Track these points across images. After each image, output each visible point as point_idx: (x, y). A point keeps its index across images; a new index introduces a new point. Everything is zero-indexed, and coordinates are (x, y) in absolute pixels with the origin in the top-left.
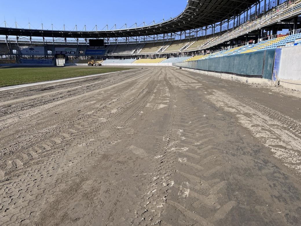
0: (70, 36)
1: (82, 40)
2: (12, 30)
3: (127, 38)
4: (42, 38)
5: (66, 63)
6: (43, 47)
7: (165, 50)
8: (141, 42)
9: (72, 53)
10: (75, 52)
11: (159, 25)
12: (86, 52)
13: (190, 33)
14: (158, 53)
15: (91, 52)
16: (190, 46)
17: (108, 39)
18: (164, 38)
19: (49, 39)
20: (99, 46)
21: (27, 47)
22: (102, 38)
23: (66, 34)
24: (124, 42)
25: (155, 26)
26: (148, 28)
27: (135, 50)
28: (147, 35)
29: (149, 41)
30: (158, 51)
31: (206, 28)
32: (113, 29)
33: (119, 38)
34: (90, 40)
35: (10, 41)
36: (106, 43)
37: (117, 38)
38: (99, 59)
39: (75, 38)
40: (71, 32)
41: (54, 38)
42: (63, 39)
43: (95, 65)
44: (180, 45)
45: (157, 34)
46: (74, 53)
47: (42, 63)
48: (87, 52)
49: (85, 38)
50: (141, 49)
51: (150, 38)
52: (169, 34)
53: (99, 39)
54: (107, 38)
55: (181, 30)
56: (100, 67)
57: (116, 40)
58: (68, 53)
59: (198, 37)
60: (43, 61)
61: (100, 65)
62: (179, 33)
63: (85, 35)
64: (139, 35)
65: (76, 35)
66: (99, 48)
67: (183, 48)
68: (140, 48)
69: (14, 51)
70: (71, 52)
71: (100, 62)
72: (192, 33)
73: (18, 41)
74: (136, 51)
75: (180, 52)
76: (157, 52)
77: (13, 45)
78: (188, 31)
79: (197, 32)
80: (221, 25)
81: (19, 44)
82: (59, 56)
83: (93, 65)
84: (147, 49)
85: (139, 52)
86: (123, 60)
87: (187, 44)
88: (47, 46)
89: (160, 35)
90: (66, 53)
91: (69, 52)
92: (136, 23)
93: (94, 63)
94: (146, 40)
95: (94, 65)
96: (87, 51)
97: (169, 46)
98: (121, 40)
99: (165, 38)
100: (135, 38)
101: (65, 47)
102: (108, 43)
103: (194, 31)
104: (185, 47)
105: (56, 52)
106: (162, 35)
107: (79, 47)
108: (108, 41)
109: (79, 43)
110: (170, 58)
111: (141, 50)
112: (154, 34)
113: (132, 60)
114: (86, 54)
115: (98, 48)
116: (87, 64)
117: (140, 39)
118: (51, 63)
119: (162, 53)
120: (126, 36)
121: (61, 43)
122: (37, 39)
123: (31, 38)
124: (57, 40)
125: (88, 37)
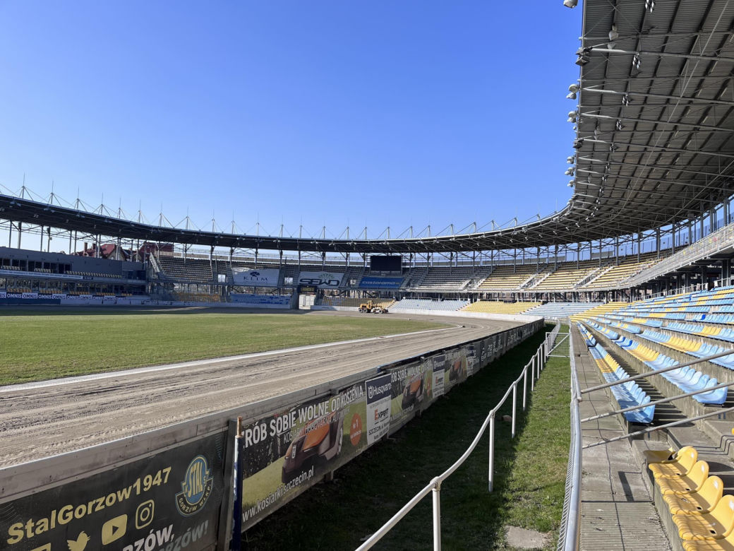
0: (332, 249)
1: (356, 257)
2: (221, 237)
3: (454, 253)
4: (277, 252)
5: (315, 304)
6: (278, 271)
7: (538, 283)
8: (486, 262)
9: (332, 283)
10: (338, 282)
11: (521, 228)
12: (361, 282)
13: (600, 247)
14: (522, 291)
15: (371, 283)
16: (599, 276)
17: (411, 255)
18: (538, 255)
19: (291, 255)
20: (391, 270)
21: (246, 269)
22: (398, 254)
23: (324, 246)
24: (447, 263)
25: (513, 230)
26: (496, 235)
27: (468, 281)
28: (499, 248)
29: (505, 261)
30: (522, 285)
31: (640, 237)
32: (422, 236)
33: (436, 255)
34: (372, 258)
35: (216, 257)
36: (405, 264)
37: (430, 254)
38: (388, 297)
39: (343, 253)
40: (335, 242)
41: (302, 252)
42: (319, 254)
43: (374, 311)
44: (577, 273)
45: (522, 246)
46: (335, 283)
47: (269, 303)
48: (363, 283)
49: (362, 254)
50: (484, 280)
51: (506, 255)
52: (552, 248)
53: (393, 254)
54: (409, 254)
55: (578, 239)
56: (385, 317)
57: (429, 257)
58: (325, 282)
59: (622, 257)
60: (271, 298)
61: (386, 312)
62: (575, 245)
63: (362, 247)
64: (480, 250)
65: (342, 246)
66: (390, 274)
67: (582, 280)
68: (482, 278)
69: (222, 278)
70: (330, 281)
71: (385, 305)
72: (608, 245)
73: (231, 258)
74: (470, 283)
75: (574, 290)
76: (519, 289)
77: (221, 266)
78: (595, 243)
79: (618, 245)
80: (673, 231)
81: (233, 263)
82: (304, 289)
83: (369, 311)
84: (495, 280)
85: (479, 286)
86: (439, 303)
87: (591, 272)
88: (286, 269)
89: (529, 248)
90: (321, 283)
91: (327, 282)
93: (372, 307)
94: (496, 259)
95: (372, 311)
96: (364, 279)
97: (549, 274)
98: (439, 258)
99: (540, 257)
100: (471, 254)
101: (321, 270)
102: (411, 264)
103: (613, 242)
104: (588, 280)
105: (301, 281)
106: (534, 250)
107: (349, 271)
108: (410, 260)
109: (351, 263)
110: (549, 304)
111: (482, 282)
112: (515, 246)
113: (459, 302)
114: (361, 287)
115: (387, 275)
116: (357, 309)
117: (483, 257)
118: (287, 303)
119: (531, 292)
120: (451, 251)
121: (315, 262)
122: (269, 255)
123: (257, 253)
124: (308, 256)
125: (369, 252)
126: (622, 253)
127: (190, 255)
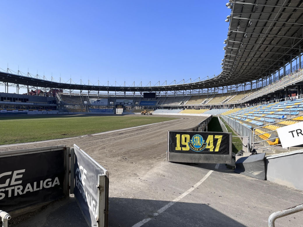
0: (129, 90)
1: (138, 93)
3: (176, 91)
4: (107, 92)
5: (123, 112)
6: (107, 99)
7: (208, 102)
8: (188, 94)
9: (129, 104)
10: (131, 103)
11: (202, 82)
12: (140, 103)
13: (231, 88)
14: (202, 105)
15: (144, 103)
16: (230, 99)
17: (159, 92)
18: (208, 91)
19: (112, 93)
20: (152, 98)
21: (96, 100)
22: (154, 92)
23: (126, 89)
24: (173, 95)
25: (199, 83)
26: (193, 84)
27: (181, 102)
28: (193, 89)
29: (195, 94)
30: (202, 103)
31: (245, 84)
32: (164, 85)
33: (169, 92)
34: (144, 93)
35: (83, 94)
36: (157, 96)
37: (167, 92)
38: (151, 108)
39: (133, 92)
40: (130, 88)
41: (116, 92)
42: (123, 92)
43: (147, 114)
44: (223, 98)
45: (202, 88)
46: (130, 104)
47: (105, 112)
48: (141, 103)
49: (140, 92)
50: (188, 101)
51: (196, 92)
52: (213, 89)
53: (152, 92)
54: (158, 92)
55: (223, 86)
56: (151, 116)
57: (166, 93)
58: (126, 103)
59: (239, 92)
60: (106, 110)
61: (151, 114)
62: (221, 88)
63: (140, 89)
64: (186, 90)
65: (133, 89)
66: (152, 100)
67: (224, 101)
68: (187, 100)
69: (85, 102)
70: (128, 103)
71: (151, 112)
72: (234, 87)
73: (89, 95)
74: (182, 102)
75: (222, 104)
76: (201, 104)
77: (85, 98)
78: (229, 87)
79: (237, 88)
80: (257, 82)
81: (89, 97)
82: (118, 106)
83: (145, 114)
84: (193, 101)
85: (186, 103)
86: (171, 110)
87: (228, 98)
88: (110, 99)
89: (205, 89)
90: (124, 104)
91: (127, 103)
92: (184, 80)
93: (146, 113)
94: (192, 93)
95: (146, 114)
96: (141, 102)
97: (212, 98)
98: (170, 93)
99: (209, 92)
100: (182, 91)
101: (124, 99)
102: (159, 96)
103: (235, 86)
104: (227, 100)
105: (117, 103)
106: (206, 89)
107: (135, 99)
108: (159, 94)
109: (136, 96)
110: (212, 110)
111: (187, 102)
112: (199, 88)
113: (178, 110)
114: (140, 105)
115: (150, 100)
116: (140, 113)
117: (187, 92)
118: (112, 112)
119: (205, 105)
120: (175, 90)
121: (122, 96)
122: (103, 93)
123: (98, 92)
124: (119, 93)
125: (143, 91)
126: (239, 90)
127: (72, 94)
